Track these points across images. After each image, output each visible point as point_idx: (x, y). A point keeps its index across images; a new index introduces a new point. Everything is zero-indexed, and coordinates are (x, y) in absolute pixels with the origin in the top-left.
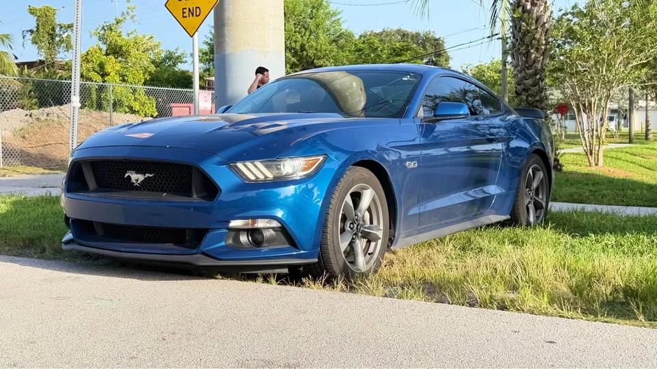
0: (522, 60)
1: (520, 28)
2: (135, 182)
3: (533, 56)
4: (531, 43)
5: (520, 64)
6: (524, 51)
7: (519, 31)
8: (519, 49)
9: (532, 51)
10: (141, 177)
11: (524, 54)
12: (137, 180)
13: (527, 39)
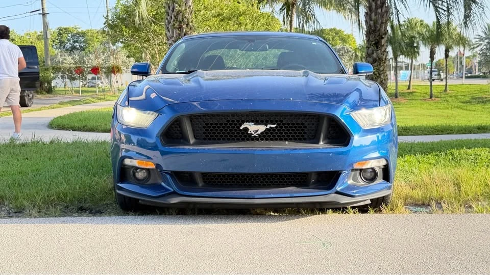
0: (176, 33)
1: (173, 9)
2: (253, 133)
3: (185, 31)
4: (183, 21)
5: (175, 36)
6: (178, 27)
7: (173, 11)
8: (174, 25)
9: (184, 27)
10: (262, 128)
11: (178, 29)
12: (257, 131)
13: (180, 18)
